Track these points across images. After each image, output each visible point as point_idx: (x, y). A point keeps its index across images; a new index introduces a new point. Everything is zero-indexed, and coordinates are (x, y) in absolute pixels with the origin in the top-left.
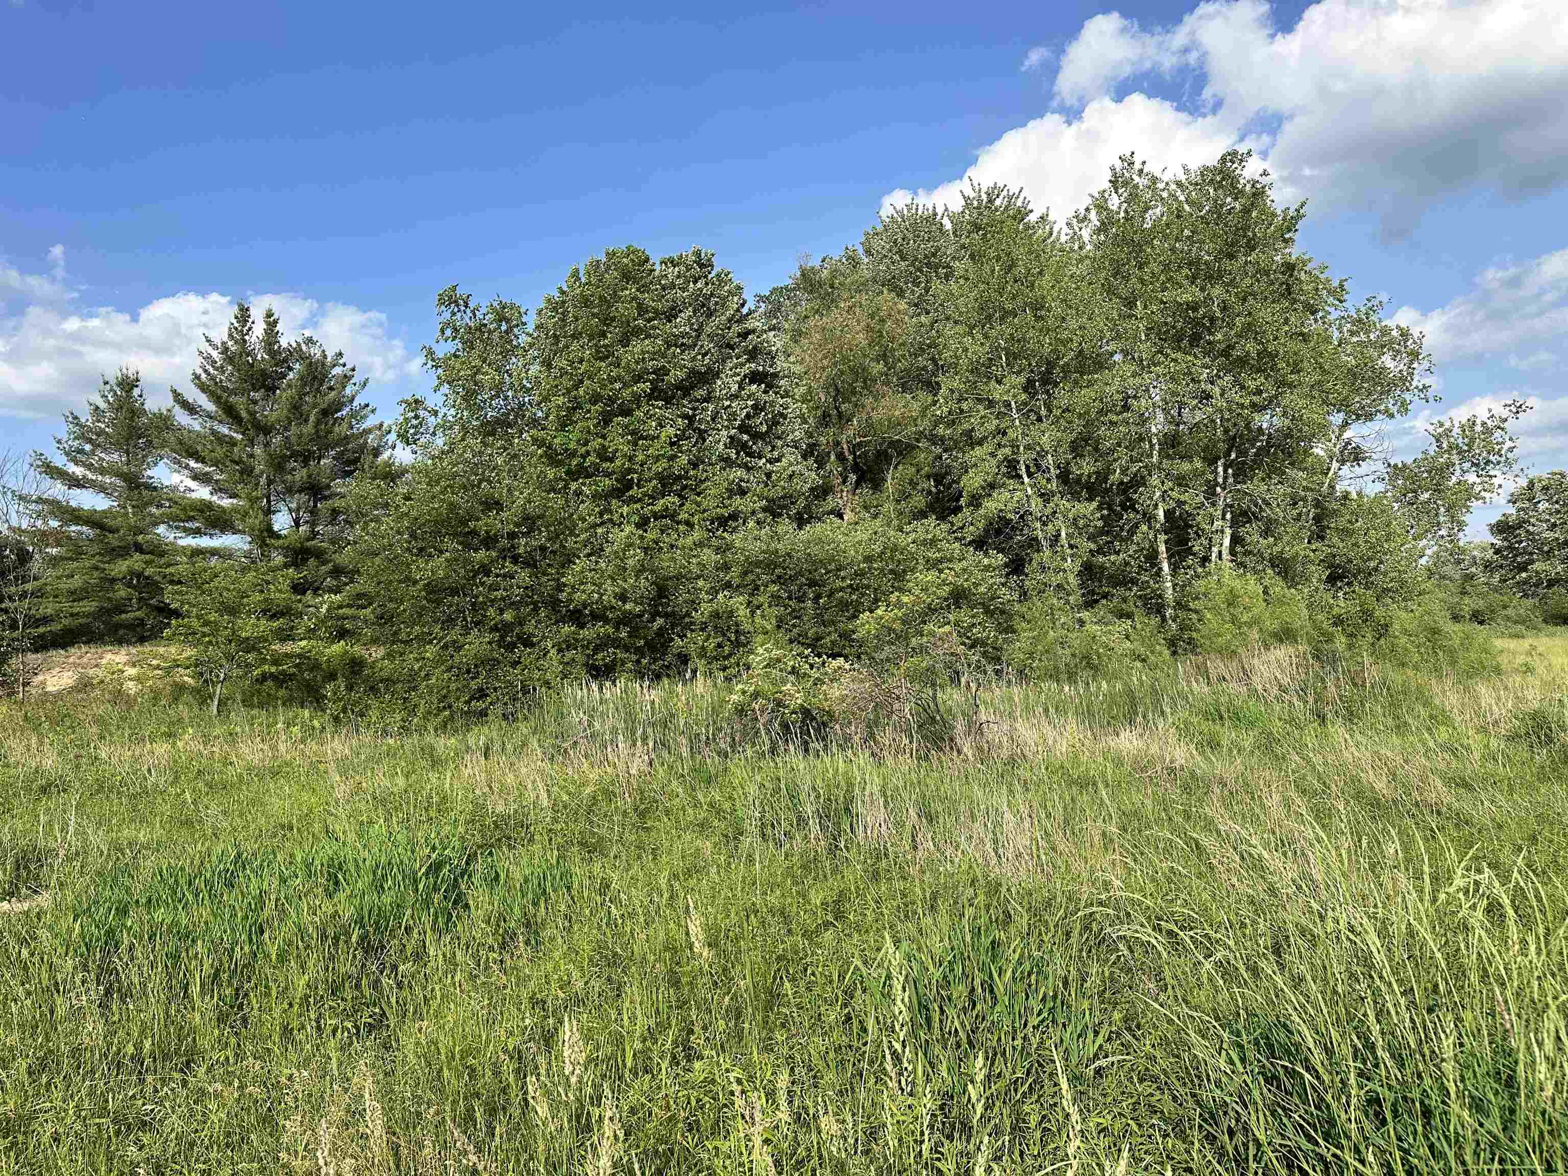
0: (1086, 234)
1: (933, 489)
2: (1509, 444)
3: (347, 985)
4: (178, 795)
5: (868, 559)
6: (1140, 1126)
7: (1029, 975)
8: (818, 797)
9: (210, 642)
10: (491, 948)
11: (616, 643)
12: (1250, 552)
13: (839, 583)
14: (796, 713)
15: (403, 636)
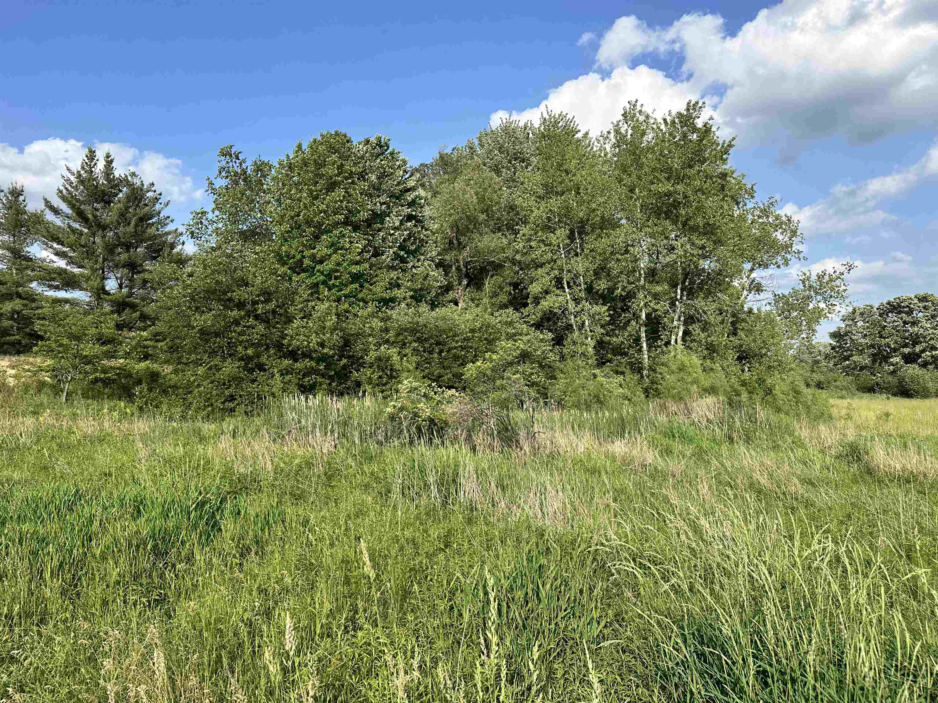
0: (608, 147)
1: (512, 292)
2: (843, 287)
3: (144, 576)
4: (39, 451)
5: (473, 331)
6: (622, 679)
7: (560, 586)
8: (437, 472)
9: (63, 357)
10: (234, 557)
11: (316, 372)
12: (694, 340)
13: (454, 344)
14: (425, 421)
15: (184, 360)
